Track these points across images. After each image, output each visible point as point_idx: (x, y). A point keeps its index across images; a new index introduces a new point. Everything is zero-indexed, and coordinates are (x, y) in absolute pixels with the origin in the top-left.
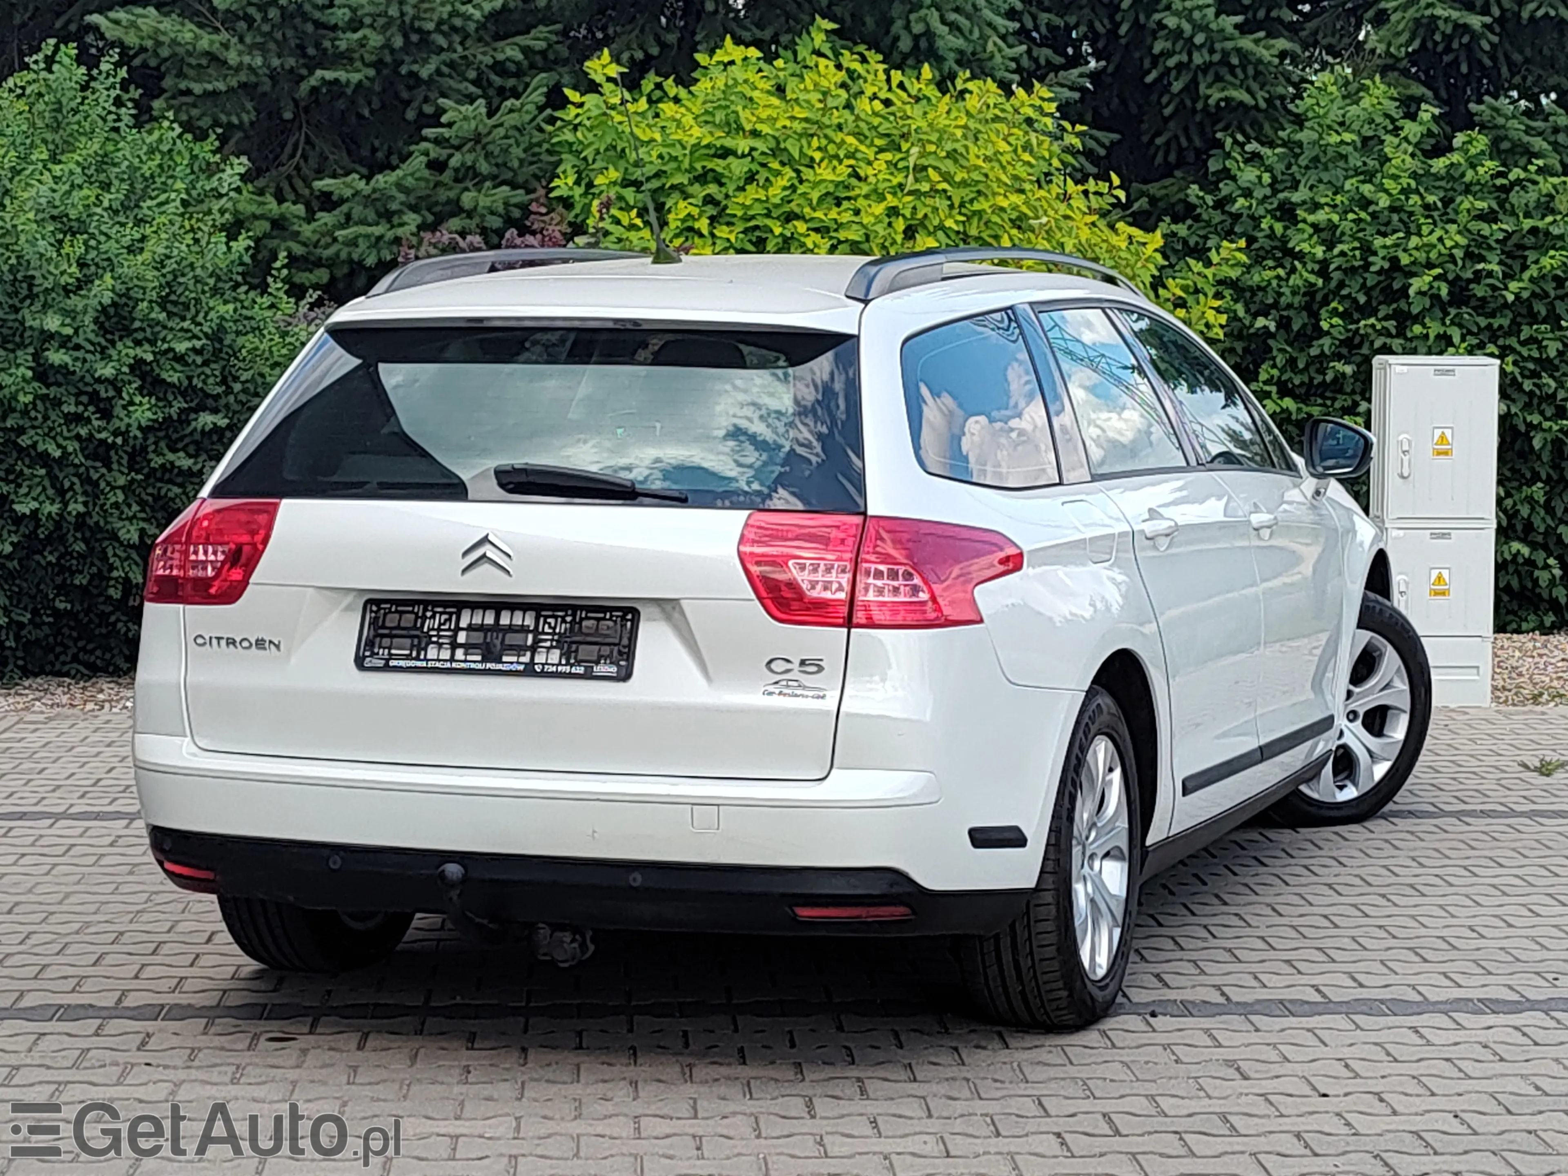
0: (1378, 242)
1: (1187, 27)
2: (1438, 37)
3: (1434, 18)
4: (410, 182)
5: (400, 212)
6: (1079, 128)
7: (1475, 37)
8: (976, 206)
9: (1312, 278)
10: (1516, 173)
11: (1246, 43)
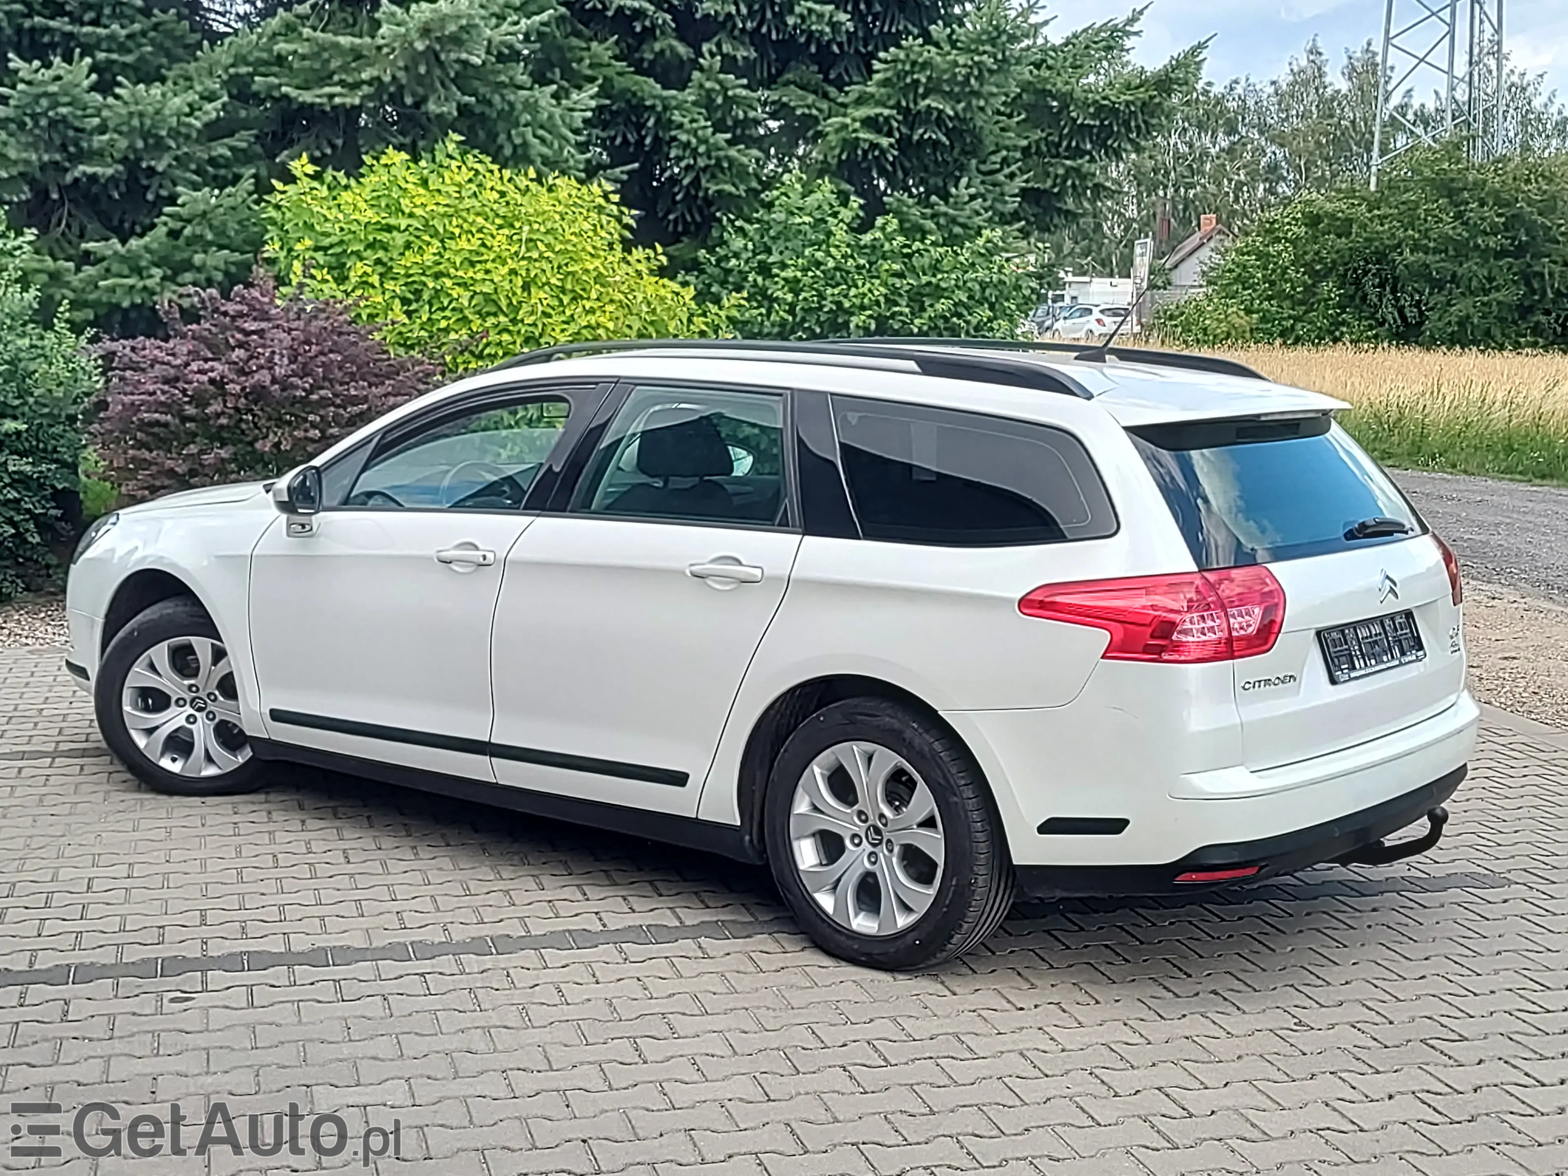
0: (829, 291)
1: (694, 141)
2: (860, 152)
3: (857, 139)
4: (155, 246)
5: (147, 268)
6: (634, 212)
7: (883, 152)
8: (570, 269)
9: (786, 316)
10: (917, 245)
11: (733, 152)
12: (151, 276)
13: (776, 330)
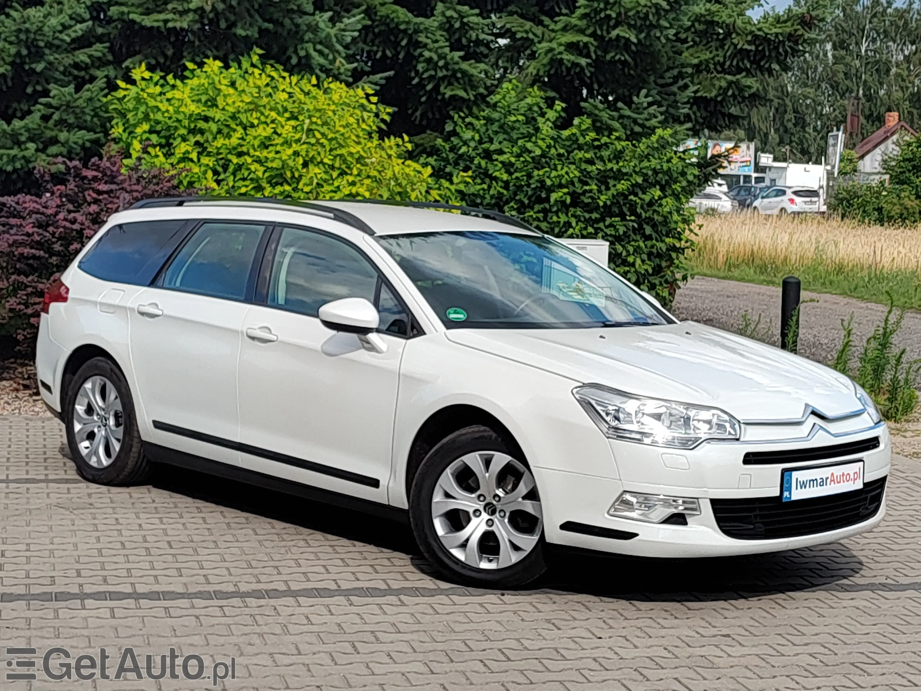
0: (536, 173)
1: (435, 57)
2: (564, 68)
3: (562, 59)
4: (31, 126)
5: (24, 143)
6: (389, 110)
7: (582, 69)
8: (339, 152)
9: (502, 190)
10: (604, 140)
11: (465, 66)
12: (27, 149)
13: (493, 201)
